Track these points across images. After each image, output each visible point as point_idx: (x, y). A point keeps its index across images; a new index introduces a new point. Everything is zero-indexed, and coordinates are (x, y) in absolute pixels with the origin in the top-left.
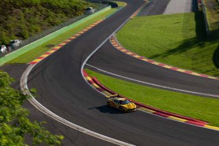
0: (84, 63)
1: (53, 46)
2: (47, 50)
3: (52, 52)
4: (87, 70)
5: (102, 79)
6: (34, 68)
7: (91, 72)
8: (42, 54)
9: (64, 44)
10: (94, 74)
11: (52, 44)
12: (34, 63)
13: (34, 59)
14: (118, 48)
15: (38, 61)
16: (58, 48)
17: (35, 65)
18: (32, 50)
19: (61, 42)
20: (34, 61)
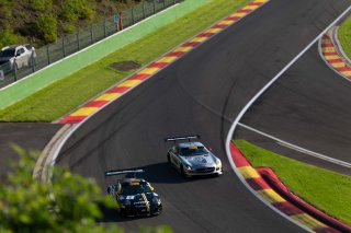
0: (236, 122)
1: (135, 65)
2: (117, 80)
3: (134, 83)
5: (294, 174)
7: (259, 149)
8: (99, 92)
9: (170, 60)
10: (268, 158)
11: (130, 59)
12: (77, 120)
13: (75, 108)
14: (346, 74)
15: (89, 112)
16: (152, 71)
17: (79, 125)
19: (160, 54)
20: (75, 114)
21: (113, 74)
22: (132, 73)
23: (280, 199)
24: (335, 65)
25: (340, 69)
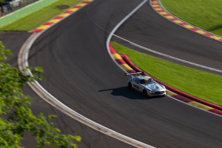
0: (112, 34)
1: (67, 7)
2: (59, 13)
3: (66, 15)
4: (115, 43)
5: (137, 58)
6: (38, 38)
7: (122, 46)
8: (50, 18)
9: (83, 5)
10: (126, 50)
11: (65, 4)
12: (39, 31)
13: (39, 25)
14: (162, 13)
15: (45, 27)
16: (75, 10)
17: (39, 34)
18: (36, 13)
19: (79, 2)
20: (39, 28)
21: (57, 11)
22: (66, 10)
23: (130, 68)
24: (157, 9)
25: (159, 11)
